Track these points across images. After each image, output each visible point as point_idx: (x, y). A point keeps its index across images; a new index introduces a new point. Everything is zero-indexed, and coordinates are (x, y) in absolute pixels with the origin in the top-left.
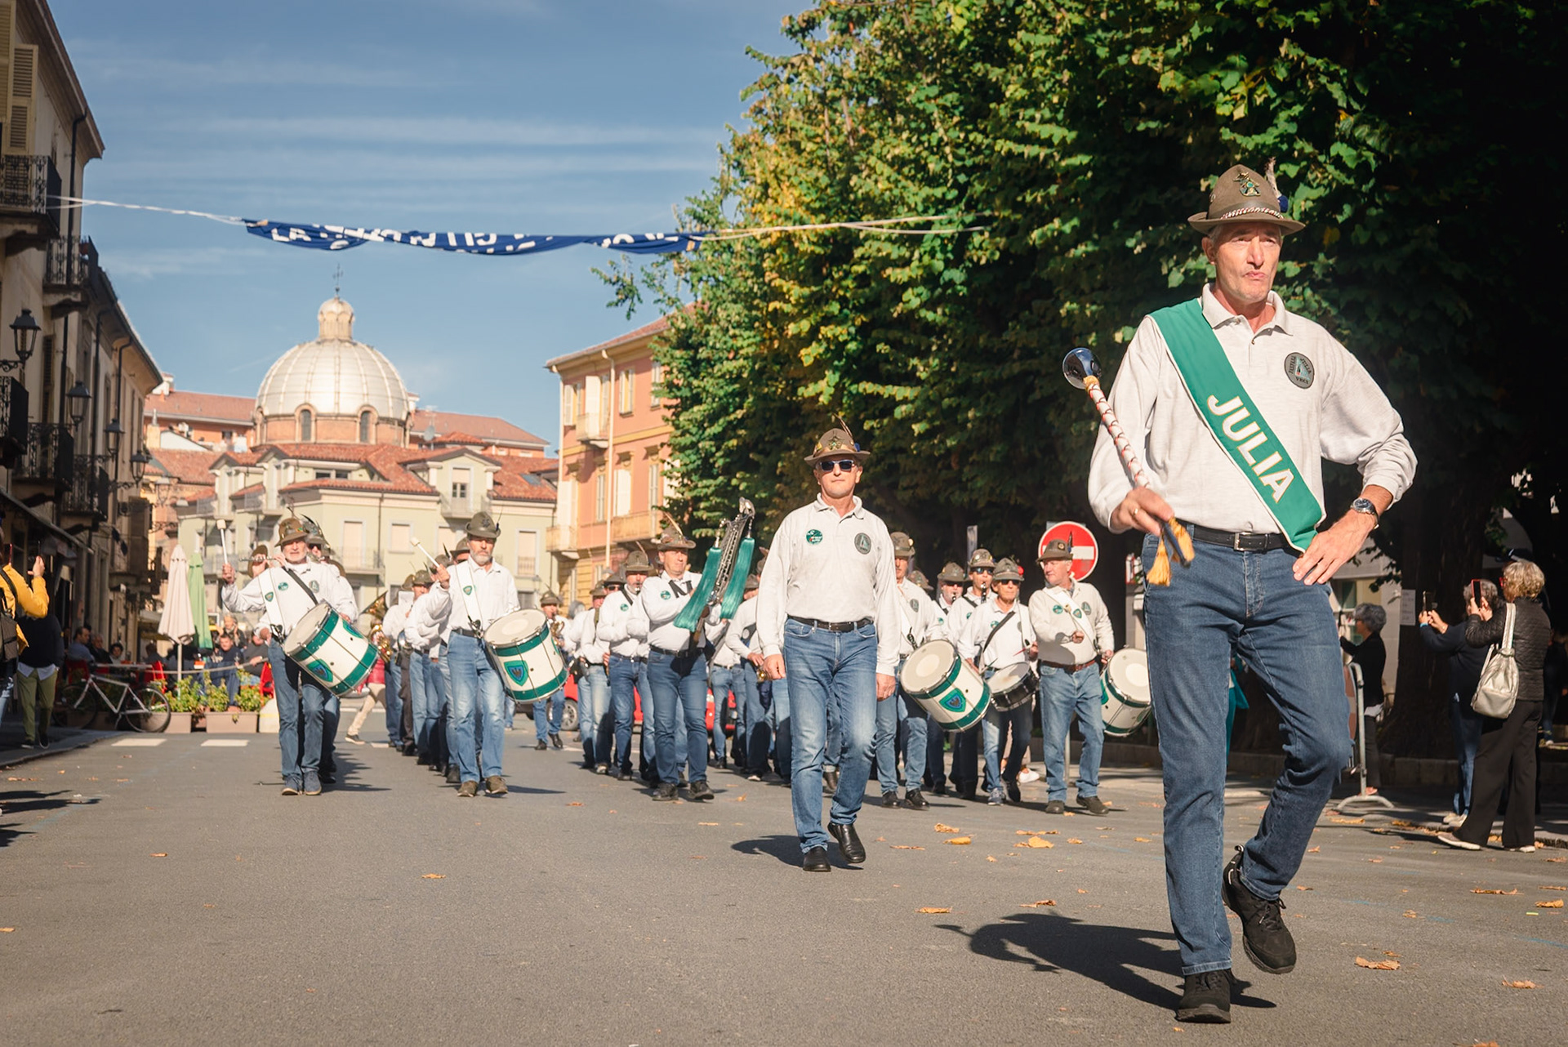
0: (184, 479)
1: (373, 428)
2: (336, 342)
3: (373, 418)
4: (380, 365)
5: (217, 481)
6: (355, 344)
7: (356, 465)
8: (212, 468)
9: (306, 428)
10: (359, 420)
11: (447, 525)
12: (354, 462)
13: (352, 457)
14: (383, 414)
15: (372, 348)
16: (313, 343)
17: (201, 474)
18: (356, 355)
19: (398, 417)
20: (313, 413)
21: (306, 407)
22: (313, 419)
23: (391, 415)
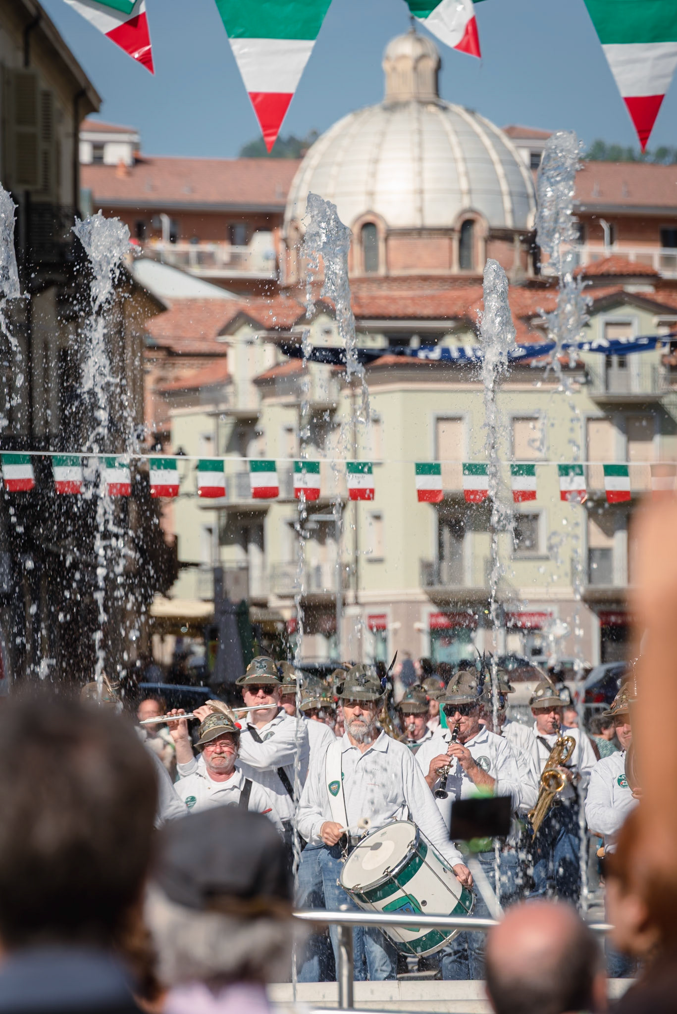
0: (179, 348)
1: (479, 246)
2: (414, 107)
3: (480, 231)
4: (487, 141)
5: (231, 353)
6: (445, 109)
7: (449, 324)
8: (223, 332)
9: (370, 252)
10: (456, 237)
11: (599, 413)
12: (448, 318)
13: (443, 311)
14: (497, 223)
15: (471, 111)
16: (377, 109)
17: (203, 338)
18: (448, 127)
19: (520, 226)
20: (381, 227)
21: (369, 218)
22: (381, 235)
23: (509, 223)
